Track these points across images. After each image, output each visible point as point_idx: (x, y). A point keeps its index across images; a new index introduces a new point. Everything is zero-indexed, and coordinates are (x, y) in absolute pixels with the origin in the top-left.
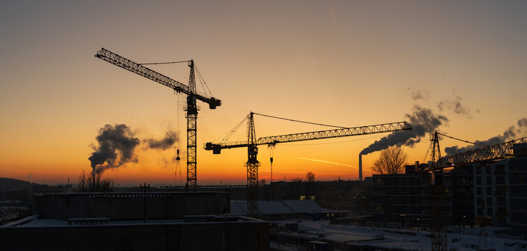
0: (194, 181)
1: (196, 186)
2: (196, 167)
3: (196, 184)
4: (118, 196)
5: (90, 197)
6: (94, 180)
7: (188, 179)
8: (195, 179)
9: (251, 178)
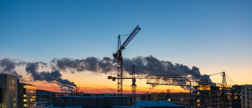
0: (121, 92)
1: (122, 94)
2: (122, 85)
3: (122, 93)
4: (86, 98)
5: (74, 98)
6: (77, 91)
7: (119, 91)
8: (122, 91)
9: (133, 91)
